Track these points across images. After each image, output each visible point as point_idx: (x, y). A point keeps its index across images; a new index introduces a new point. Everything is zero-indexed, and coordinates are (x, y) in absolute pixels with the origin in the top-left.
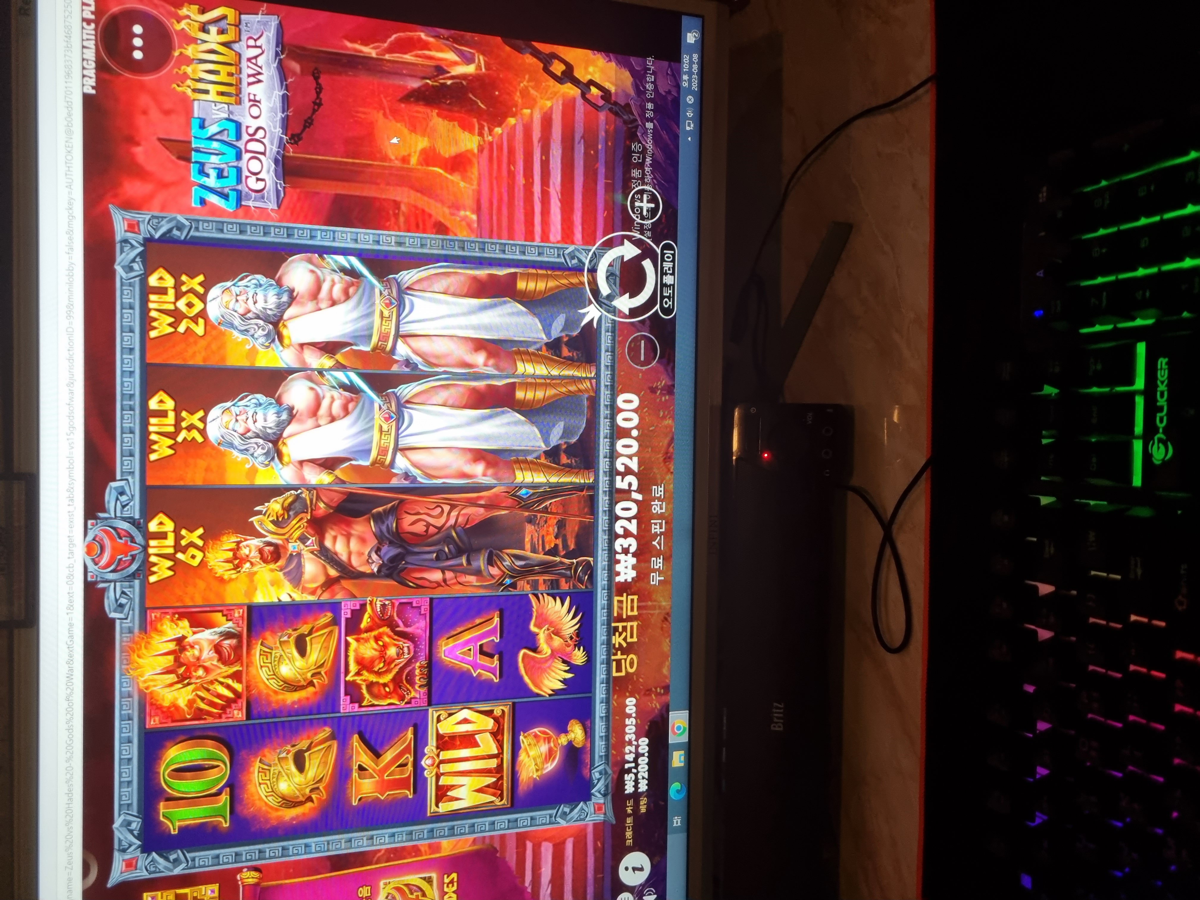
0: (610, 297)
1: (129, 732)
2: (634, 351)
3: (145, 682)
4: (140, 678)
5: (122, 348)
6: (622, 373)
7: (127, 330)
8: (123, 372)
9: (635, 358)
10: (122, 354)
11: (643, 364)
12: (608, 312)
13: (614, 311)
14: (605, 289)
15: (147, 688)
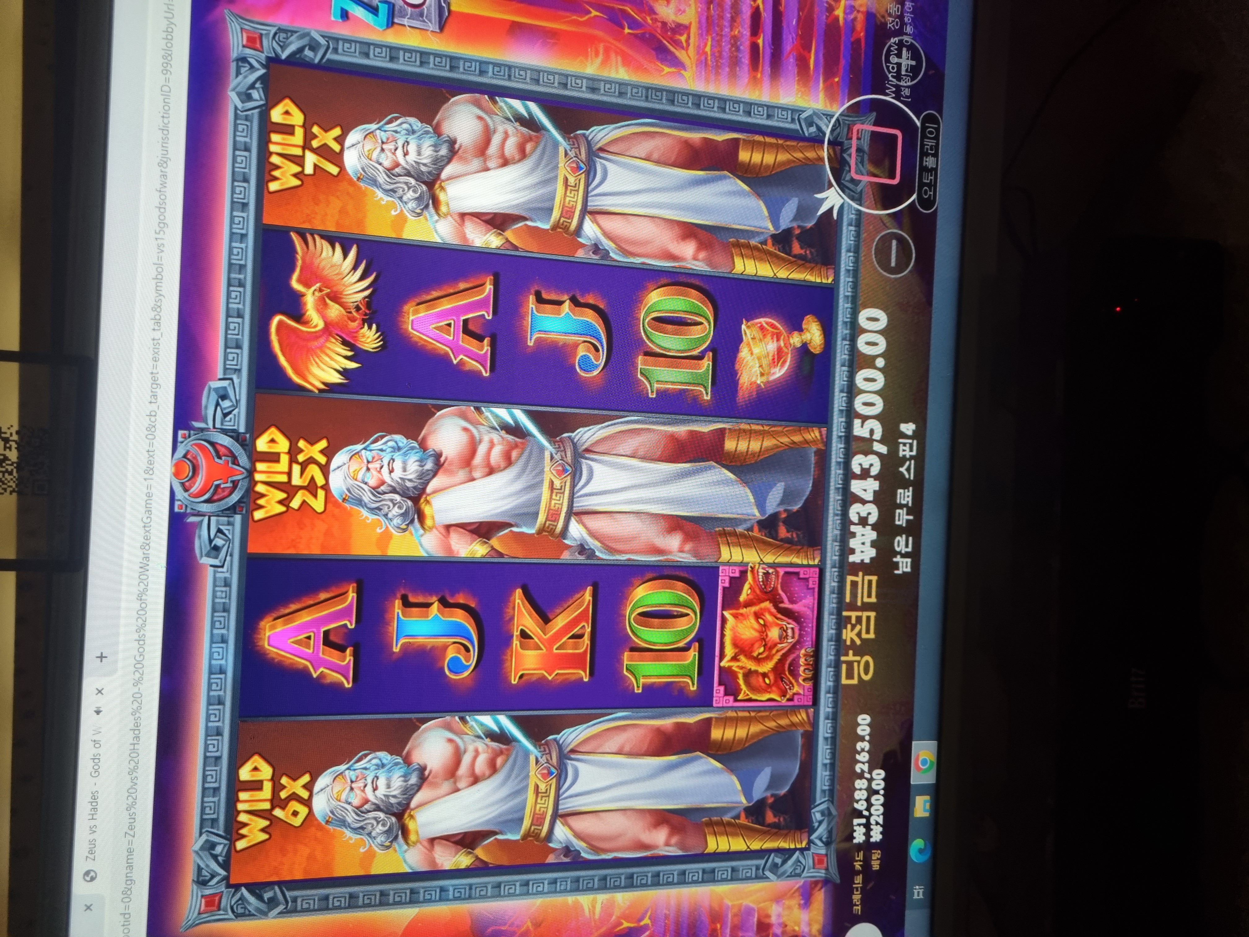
7: (241, 178)
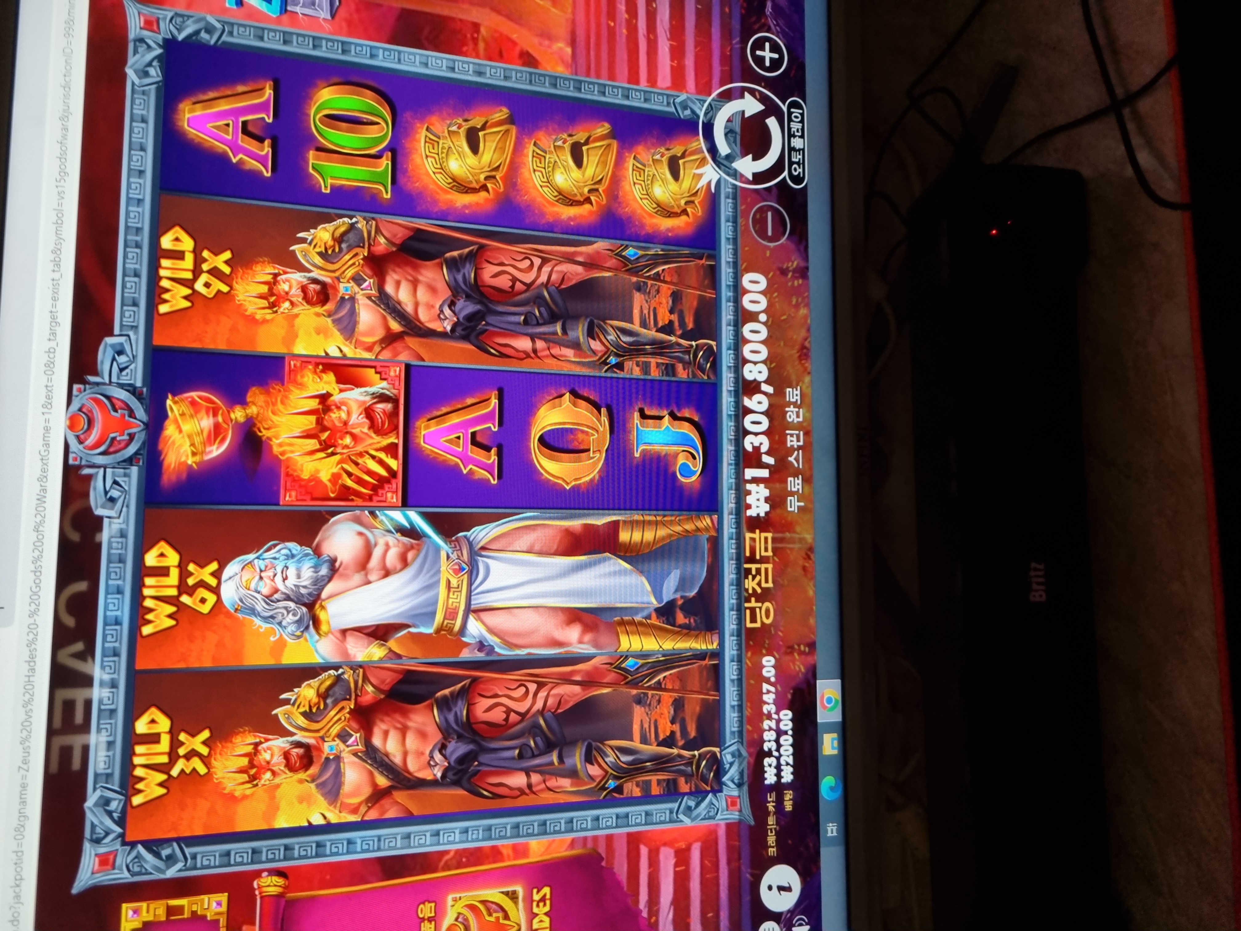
5: (129, 170)
8: (128, 199)
10: (129, 177)
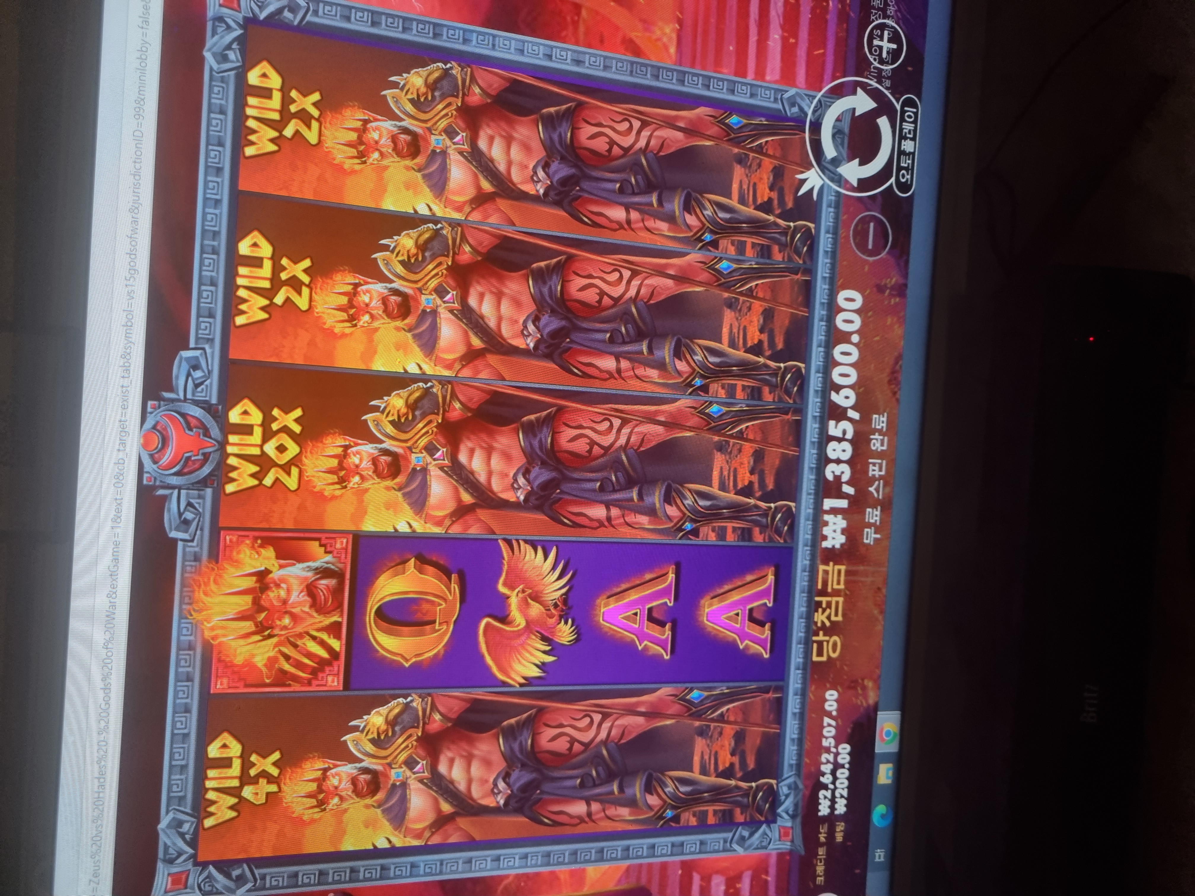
0: (836, 162)
1: (187, 698)
2: (861, 235)
3: (212, 629)
4: (205, 623)
6: (845, 263)
9: (862, 246)
11: (871, 253)
12: (832, 180)
13: (839, 180)
14: (830, 151)
15: (214, 638)
